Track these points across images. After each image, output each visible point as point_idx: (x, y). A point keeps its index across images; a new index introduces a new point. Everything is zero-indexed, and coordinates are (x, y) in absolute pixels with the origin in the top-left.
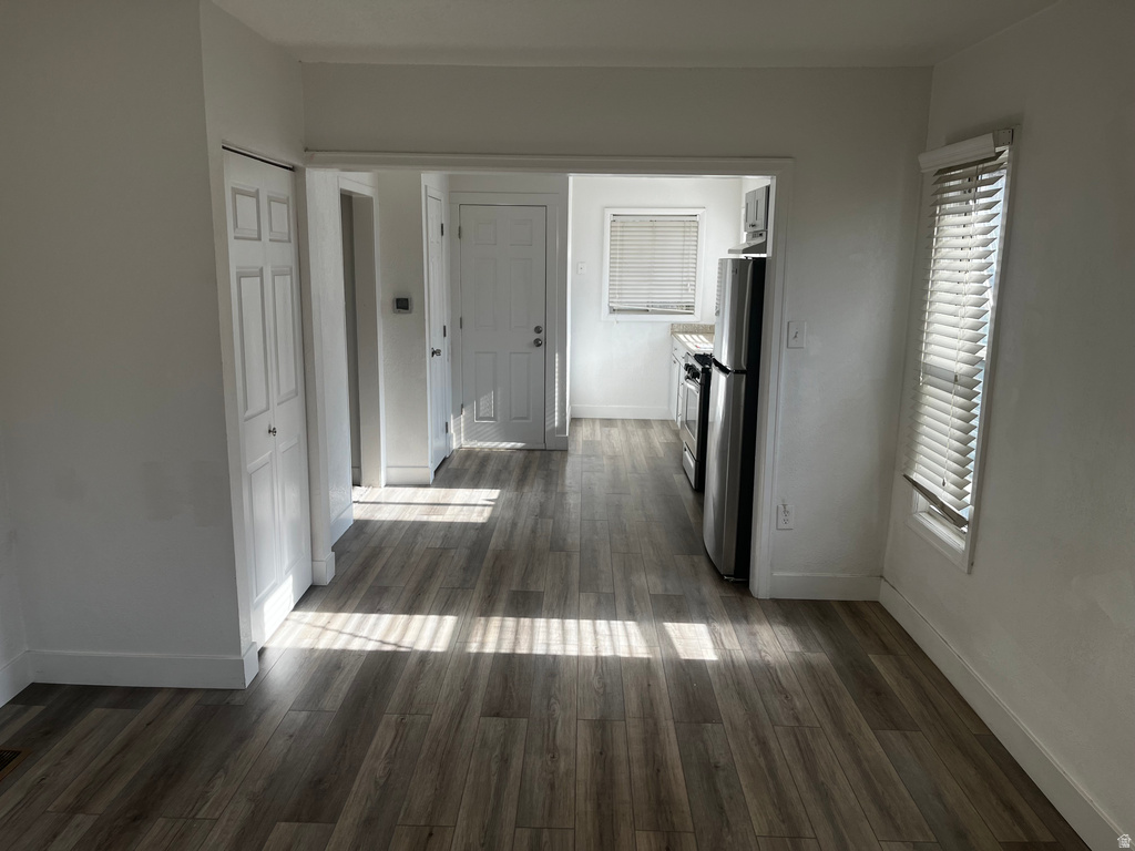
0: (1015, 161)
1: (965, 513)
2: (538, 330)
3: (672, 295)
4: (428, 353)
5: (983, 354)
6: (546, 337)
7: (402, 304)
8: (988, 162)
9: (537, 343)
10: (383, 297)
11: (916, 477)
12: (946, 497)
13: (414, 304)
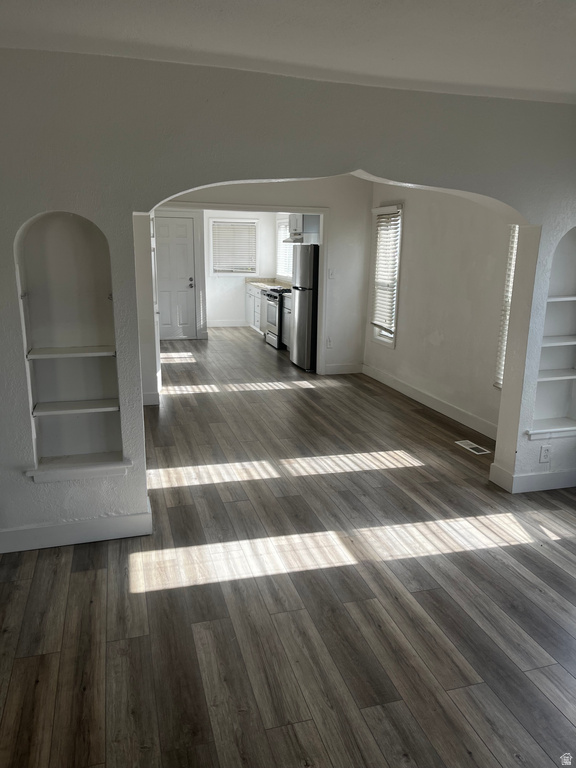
0: (403, 214)
1: (393, 329)
2: (191, 279)
3: (244, 263)
5: (396, 276)
6: (195, 284)
8: (395, 215)
9: (191, 286)
11: (375, 322)
12: (386, 326)
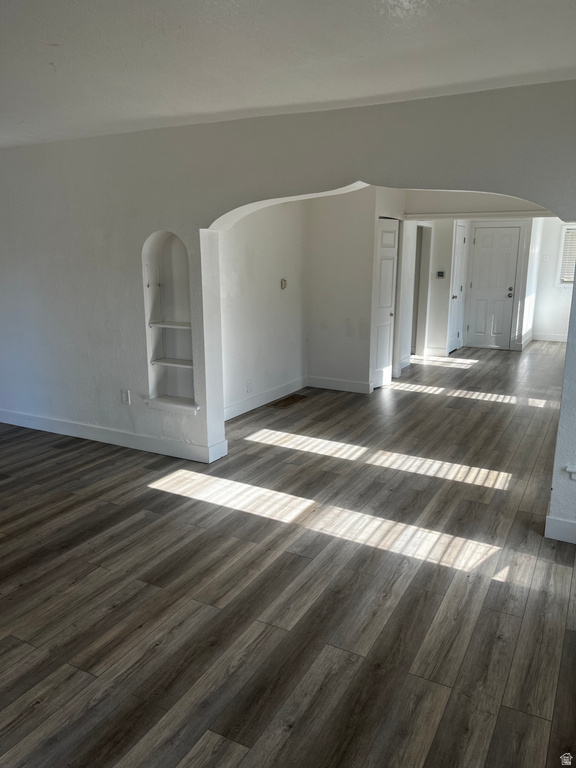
2: (510, 289)
4: (451, 297)
6: (515, 294)
7: (441, 274)
9: (510, 296)
10: (432, 271)
13: (446, 275)
